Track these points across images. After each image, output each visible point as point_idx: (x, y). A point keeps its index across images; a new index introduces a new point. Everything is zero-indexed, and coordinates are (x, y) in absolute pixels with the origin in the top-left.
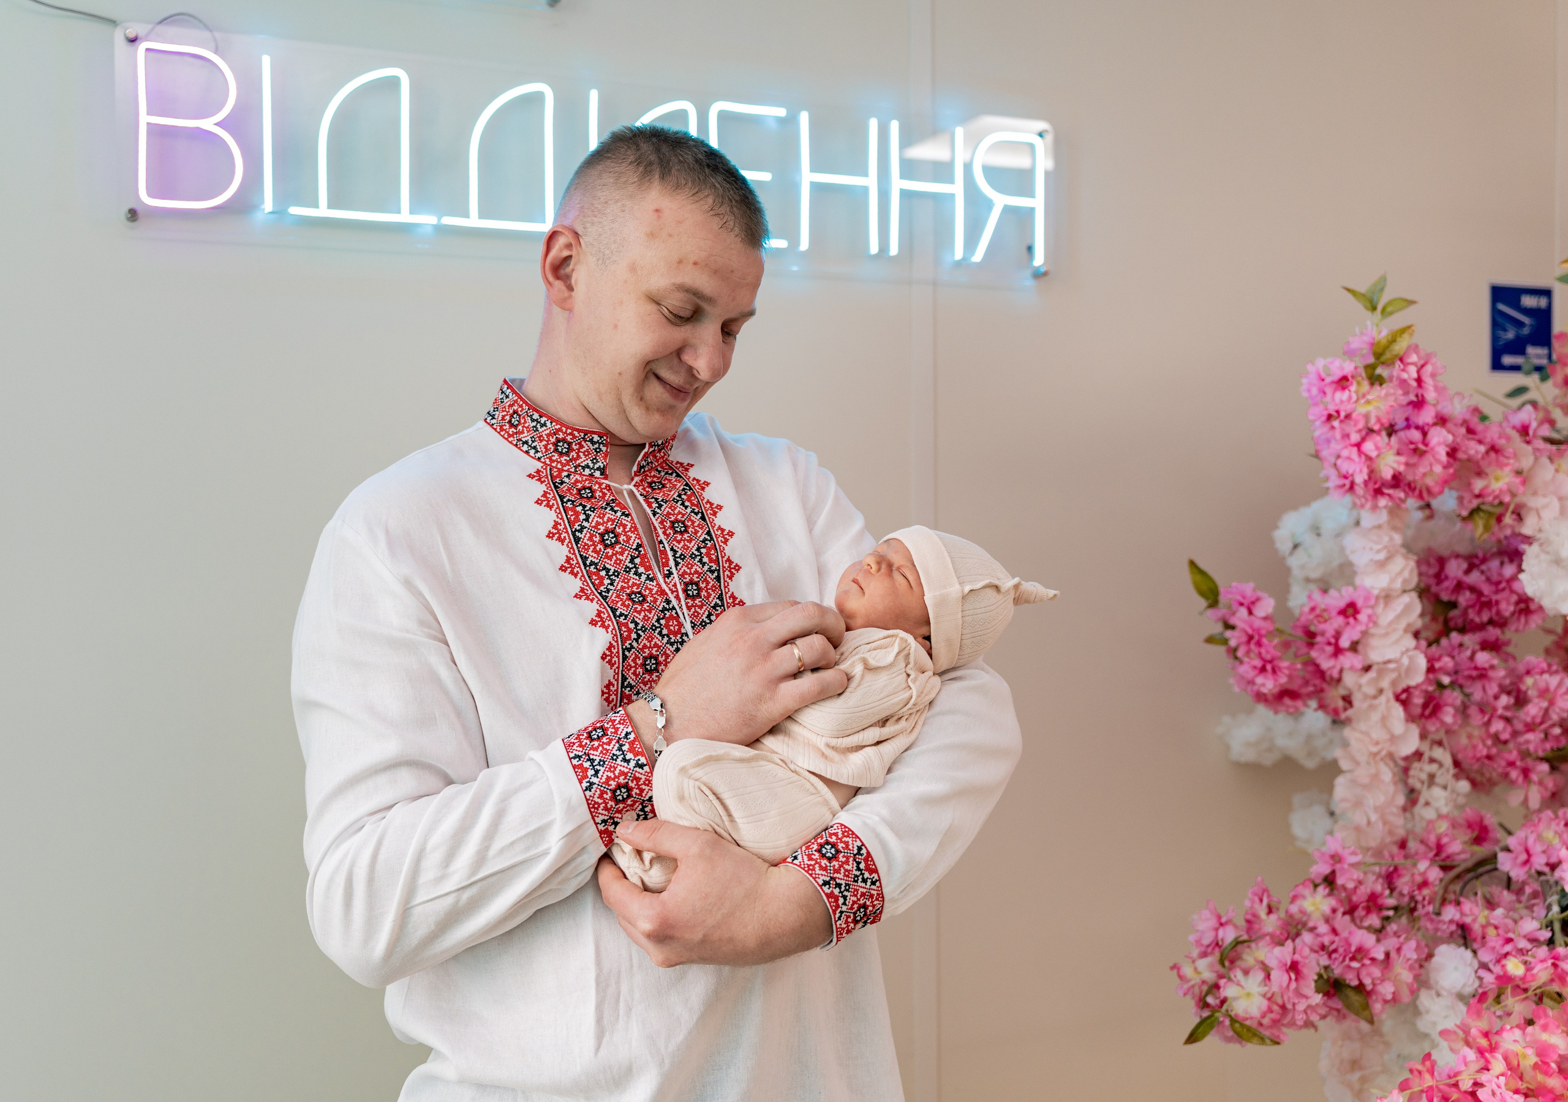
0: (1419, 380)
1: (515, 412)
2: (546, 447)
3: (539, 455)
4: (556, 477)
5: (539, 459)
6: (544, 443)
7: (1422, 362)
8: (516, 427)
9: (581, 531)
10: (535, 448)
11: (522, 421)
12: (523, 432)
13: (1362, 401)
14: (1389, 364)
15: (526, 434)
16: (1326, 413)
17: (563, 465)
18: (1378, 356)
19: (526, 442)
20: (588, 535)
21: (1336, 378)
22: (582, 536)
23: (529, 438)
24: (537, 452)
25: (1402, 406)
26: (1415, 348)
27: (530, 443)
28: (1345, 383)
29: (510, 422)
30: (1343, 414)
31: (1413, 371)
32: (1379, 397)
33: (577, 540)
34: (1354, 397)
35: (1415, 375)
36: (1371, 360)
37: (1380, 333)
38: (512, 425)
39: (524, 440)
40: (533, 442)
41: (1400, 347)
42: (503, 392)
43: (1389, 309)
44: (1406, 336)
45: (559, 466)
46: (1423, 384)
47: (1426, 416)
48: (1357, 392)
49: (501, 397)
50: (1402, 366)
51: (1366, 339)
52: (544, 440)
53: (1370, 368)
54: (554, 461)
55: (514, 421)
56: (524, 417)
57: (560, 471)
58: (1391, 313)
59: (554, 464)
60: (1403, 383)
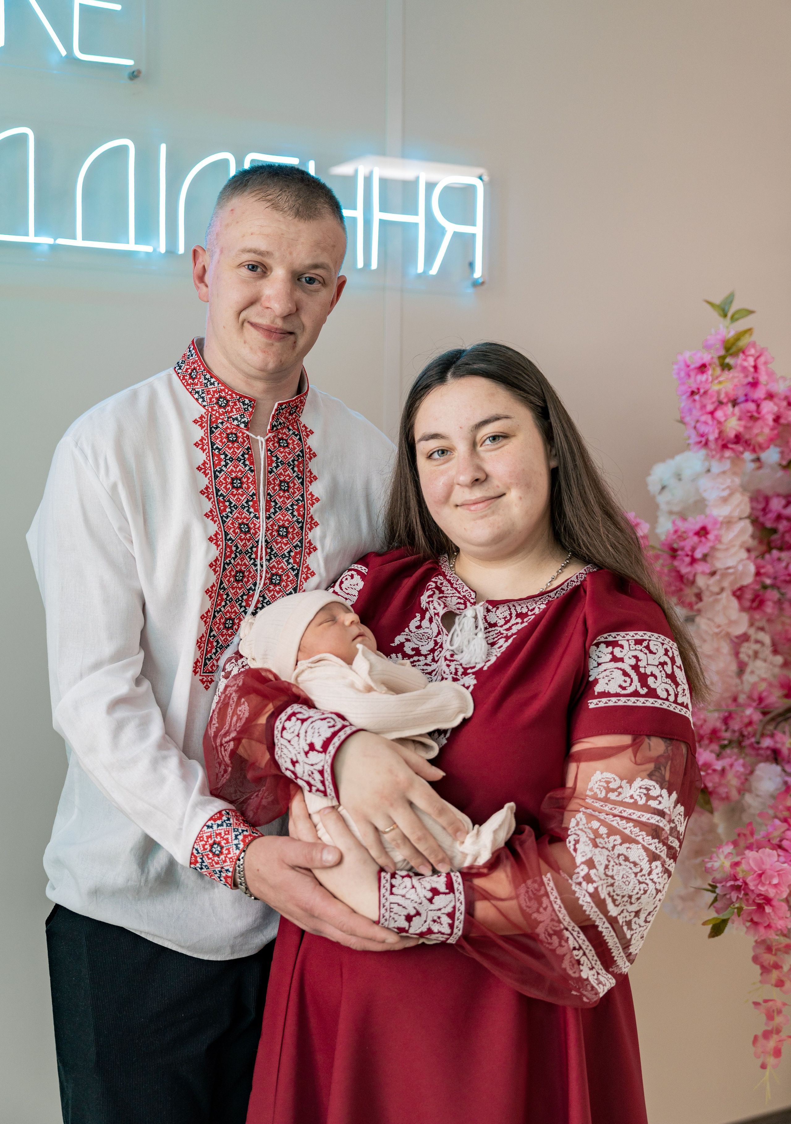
0: (755, 367)
1: (195, 369)
2: (210, 399)
3: (205, 403)
4: (214, 422)
5: (204, 406)
6: (210, 396)
7: (757, 354)
8: (193, 379)
9: (220, 472)
10: (203, 398)
11: (198, 377)
12: (197, 385)
13: (716, 381)
14: (735, 355)
15: (199, 387)
16: (690, 390)
17: (220, 415)
18: (727, 349)
19: (198, 392)
20: (224, 476)
21: (698, 365)
22: (220, 475)
23: (200, 390)
24: (204, 401)
25: (743, 386)
26: (754, 345)
27: (201, 393)
28: (703, 369)
29: (190, 374)
30: (702, 391)
31: (751, 361)
32: (727, 379)
33: (216, 477)
34: (710, 379)
35: (752, 363)
36: (722, 352)
37: (729, 333)
38: (191, 377)
39: (197, 390)
40: (203, 393)
41: (743, 343)
42: (190, 351)
43: (736, 316)
44: (747, 335)
45: (217, 415)
46: (758, 371)
47: (760, 393)
48: (712, 375)
49: (188, 354)
50: (744, 357)
51: (719, 337)
52: (210, 394)
53: (722, 358)
54: (214, 410)
55: (193, 375)
56: (200, 375)
57: (217, 418)
58: (737, 319)
59: (214, 413)
60: (744, 369)
